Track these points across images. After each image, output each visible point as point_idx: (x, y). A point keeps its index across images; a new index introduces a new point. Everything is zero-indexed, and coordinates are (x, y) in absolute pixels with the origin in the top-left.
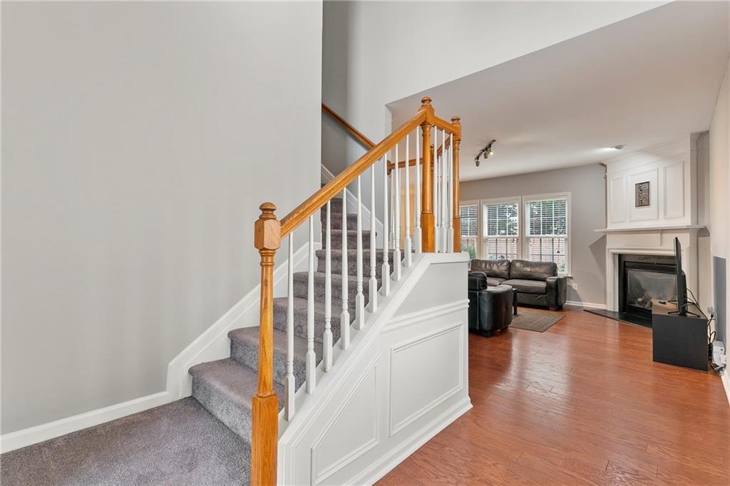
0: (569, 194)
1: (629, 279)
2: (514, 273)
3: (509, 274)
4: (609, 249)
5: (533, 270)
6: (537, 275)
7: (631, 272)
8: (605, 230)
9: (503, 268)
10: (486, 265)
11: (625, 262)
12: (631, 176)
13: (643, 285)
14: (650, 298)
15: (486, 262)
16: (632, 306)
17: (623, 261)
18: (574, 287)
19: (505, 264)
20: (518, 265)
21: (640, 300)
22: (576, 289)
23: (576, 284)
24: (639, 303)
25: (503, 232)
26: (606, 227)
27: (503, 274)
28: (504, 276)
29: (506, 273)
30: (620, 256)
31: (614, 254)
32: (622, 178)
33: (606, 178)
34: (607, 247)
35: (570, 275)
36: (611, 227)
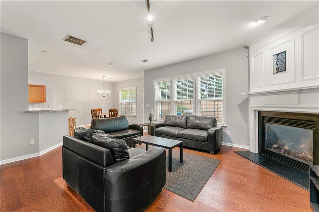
0: (224, 70)
1: (266, 129)
2: (189, 124)
3: (186, 125)
4: (252, 107)
5: (200, 122)
6: (203, 126)
7: (268, 124)
8: (248, 93)
9: (183, 121)
10: (172, 119)
11: (263, 116)
12: (269, 50)
13: (279, 135)
14: (284, 145)
15: (173, 116)
16: (269, 151)
17: (261, 116)
18: (227, 133)
19: (184, 118)
20: (192, 118)
21: (275, 146)
22: (229, 135)
23: (229, 131)
24: (274, 148)
25: (185, 97)
26: (249, 91)
27: (183, 124)
28: (182, 126)
29: (184, 124)
30: (259, 112)
31: (255, 111)
32: (261, 53)
33: (248, 57)
34: (250, 106)
35: (225, 125)
36: (253, 91)
